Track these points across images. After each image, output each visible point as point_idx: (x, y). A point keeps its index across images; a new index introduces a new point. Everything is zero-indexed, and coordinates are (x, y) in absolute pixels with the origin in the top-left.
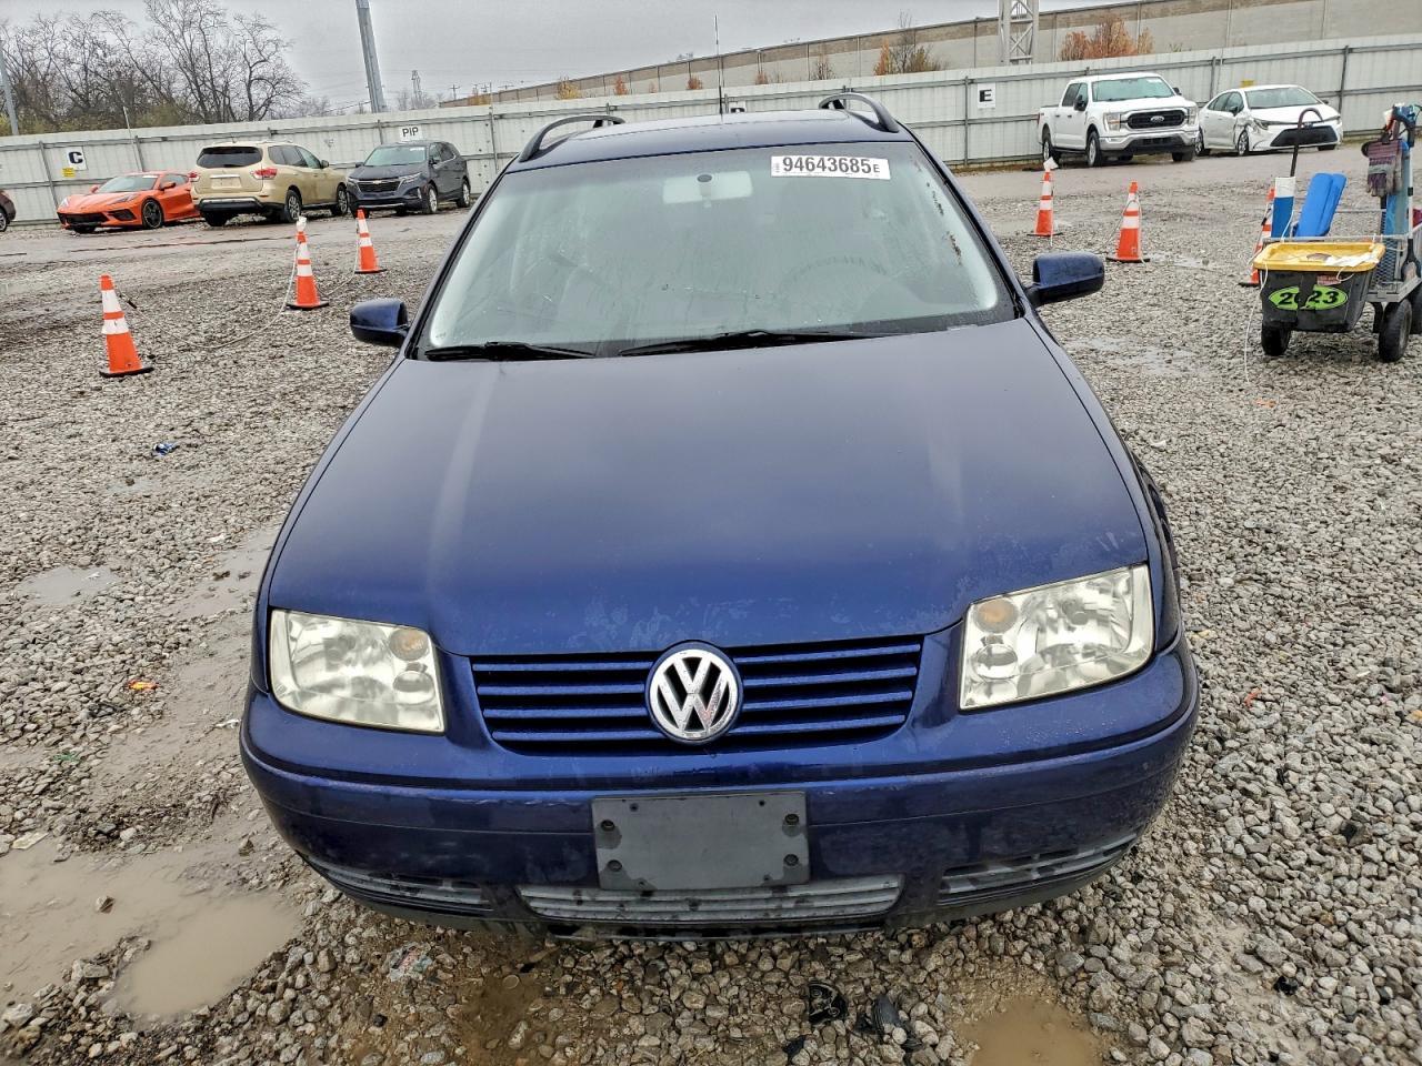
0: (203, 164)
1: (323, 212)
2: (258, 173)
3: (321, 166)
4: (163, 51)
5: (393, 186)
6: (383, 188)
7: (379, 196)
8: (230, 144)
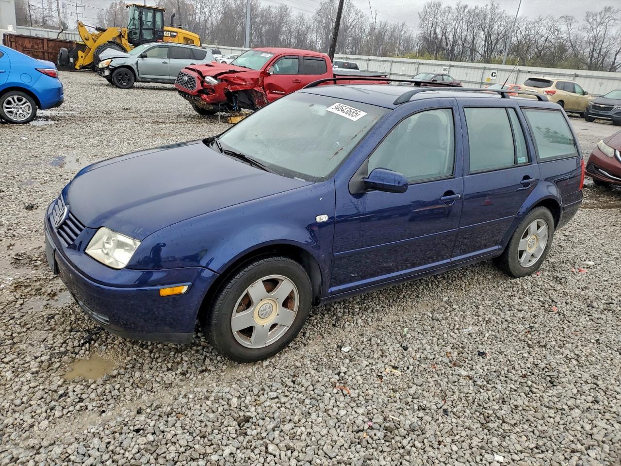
0: (526, 84)
1: (577, 115)
2: (546, 92)
3: (584, 93)
4: (585, 34)
5: (610, 109)
6: (603, 109)
7: (601, 112)
8: (541, 77)
